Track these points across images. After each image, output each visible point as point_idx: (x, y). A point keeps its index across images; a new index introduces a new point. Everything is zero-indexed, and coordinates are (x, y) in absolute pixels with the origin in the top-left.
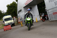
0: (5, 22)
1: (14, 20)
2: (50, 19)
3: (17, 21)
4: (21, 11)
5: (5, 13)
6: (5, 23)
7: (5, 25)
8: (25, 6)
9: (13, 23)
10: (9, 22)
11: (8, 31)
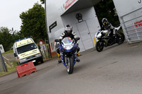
0: (19, 55)
1: (40, 48)
2: (130, 39)
3: (49, 50)
4: (55, 24)
5: (18, 33)
6: (18, 58)
7: (19, 64)
8: (65, 11)
9: (38, 56)
10: (29, 53)
11: (27, 77)
